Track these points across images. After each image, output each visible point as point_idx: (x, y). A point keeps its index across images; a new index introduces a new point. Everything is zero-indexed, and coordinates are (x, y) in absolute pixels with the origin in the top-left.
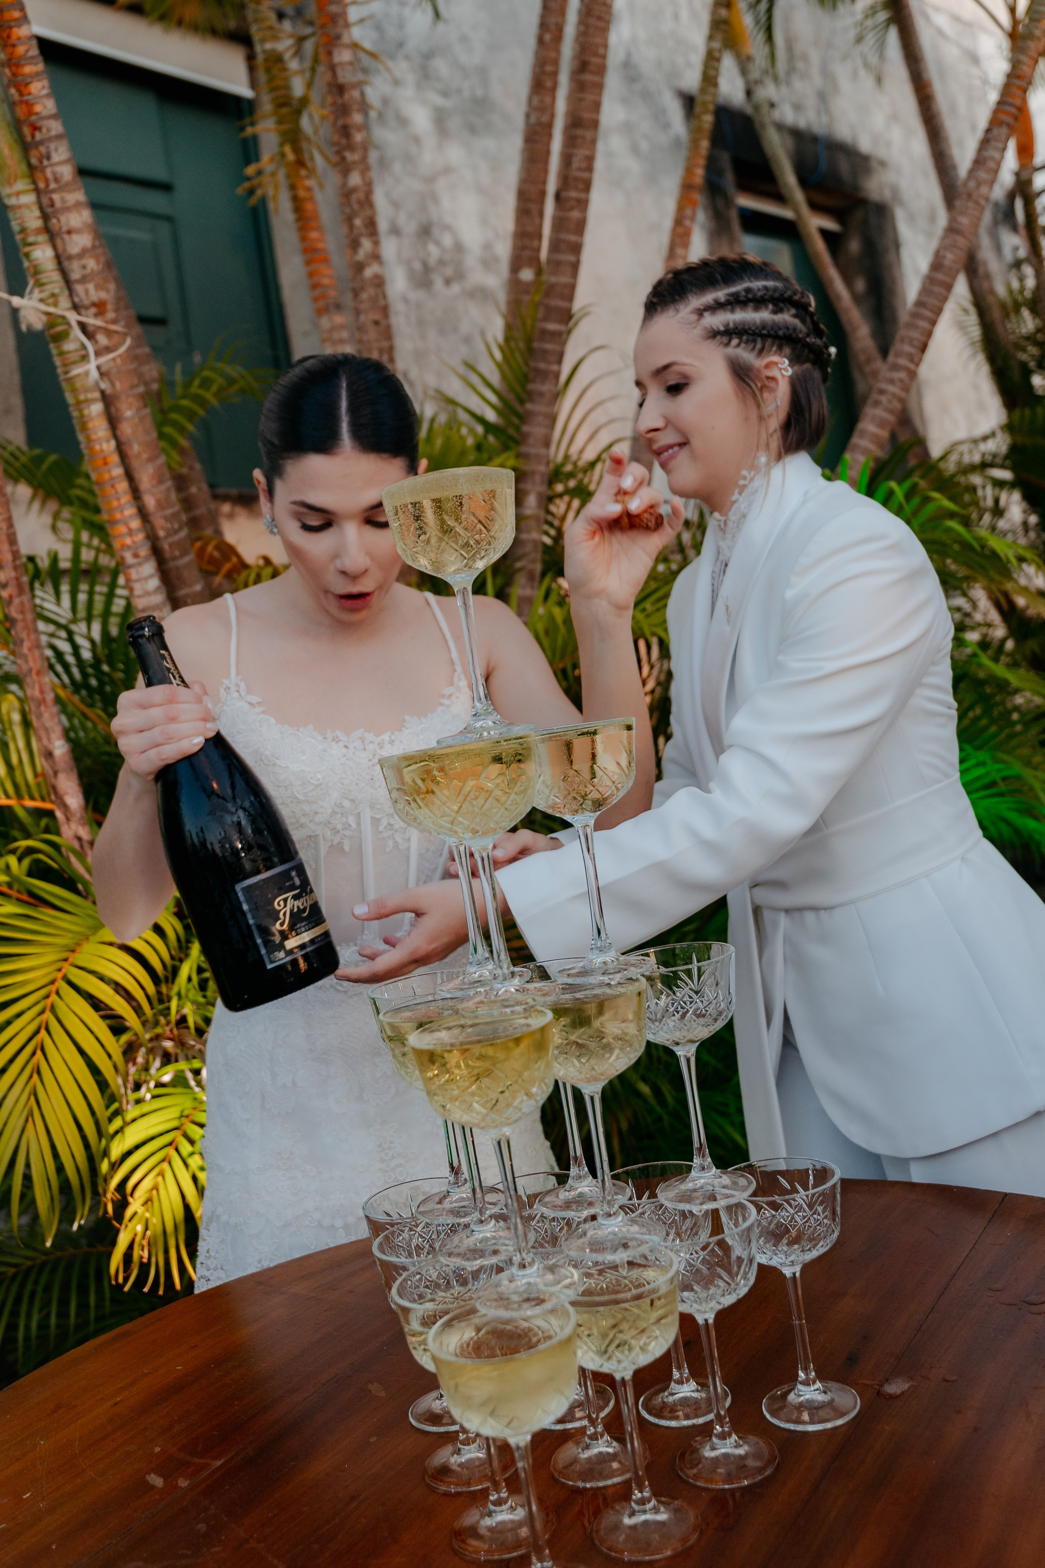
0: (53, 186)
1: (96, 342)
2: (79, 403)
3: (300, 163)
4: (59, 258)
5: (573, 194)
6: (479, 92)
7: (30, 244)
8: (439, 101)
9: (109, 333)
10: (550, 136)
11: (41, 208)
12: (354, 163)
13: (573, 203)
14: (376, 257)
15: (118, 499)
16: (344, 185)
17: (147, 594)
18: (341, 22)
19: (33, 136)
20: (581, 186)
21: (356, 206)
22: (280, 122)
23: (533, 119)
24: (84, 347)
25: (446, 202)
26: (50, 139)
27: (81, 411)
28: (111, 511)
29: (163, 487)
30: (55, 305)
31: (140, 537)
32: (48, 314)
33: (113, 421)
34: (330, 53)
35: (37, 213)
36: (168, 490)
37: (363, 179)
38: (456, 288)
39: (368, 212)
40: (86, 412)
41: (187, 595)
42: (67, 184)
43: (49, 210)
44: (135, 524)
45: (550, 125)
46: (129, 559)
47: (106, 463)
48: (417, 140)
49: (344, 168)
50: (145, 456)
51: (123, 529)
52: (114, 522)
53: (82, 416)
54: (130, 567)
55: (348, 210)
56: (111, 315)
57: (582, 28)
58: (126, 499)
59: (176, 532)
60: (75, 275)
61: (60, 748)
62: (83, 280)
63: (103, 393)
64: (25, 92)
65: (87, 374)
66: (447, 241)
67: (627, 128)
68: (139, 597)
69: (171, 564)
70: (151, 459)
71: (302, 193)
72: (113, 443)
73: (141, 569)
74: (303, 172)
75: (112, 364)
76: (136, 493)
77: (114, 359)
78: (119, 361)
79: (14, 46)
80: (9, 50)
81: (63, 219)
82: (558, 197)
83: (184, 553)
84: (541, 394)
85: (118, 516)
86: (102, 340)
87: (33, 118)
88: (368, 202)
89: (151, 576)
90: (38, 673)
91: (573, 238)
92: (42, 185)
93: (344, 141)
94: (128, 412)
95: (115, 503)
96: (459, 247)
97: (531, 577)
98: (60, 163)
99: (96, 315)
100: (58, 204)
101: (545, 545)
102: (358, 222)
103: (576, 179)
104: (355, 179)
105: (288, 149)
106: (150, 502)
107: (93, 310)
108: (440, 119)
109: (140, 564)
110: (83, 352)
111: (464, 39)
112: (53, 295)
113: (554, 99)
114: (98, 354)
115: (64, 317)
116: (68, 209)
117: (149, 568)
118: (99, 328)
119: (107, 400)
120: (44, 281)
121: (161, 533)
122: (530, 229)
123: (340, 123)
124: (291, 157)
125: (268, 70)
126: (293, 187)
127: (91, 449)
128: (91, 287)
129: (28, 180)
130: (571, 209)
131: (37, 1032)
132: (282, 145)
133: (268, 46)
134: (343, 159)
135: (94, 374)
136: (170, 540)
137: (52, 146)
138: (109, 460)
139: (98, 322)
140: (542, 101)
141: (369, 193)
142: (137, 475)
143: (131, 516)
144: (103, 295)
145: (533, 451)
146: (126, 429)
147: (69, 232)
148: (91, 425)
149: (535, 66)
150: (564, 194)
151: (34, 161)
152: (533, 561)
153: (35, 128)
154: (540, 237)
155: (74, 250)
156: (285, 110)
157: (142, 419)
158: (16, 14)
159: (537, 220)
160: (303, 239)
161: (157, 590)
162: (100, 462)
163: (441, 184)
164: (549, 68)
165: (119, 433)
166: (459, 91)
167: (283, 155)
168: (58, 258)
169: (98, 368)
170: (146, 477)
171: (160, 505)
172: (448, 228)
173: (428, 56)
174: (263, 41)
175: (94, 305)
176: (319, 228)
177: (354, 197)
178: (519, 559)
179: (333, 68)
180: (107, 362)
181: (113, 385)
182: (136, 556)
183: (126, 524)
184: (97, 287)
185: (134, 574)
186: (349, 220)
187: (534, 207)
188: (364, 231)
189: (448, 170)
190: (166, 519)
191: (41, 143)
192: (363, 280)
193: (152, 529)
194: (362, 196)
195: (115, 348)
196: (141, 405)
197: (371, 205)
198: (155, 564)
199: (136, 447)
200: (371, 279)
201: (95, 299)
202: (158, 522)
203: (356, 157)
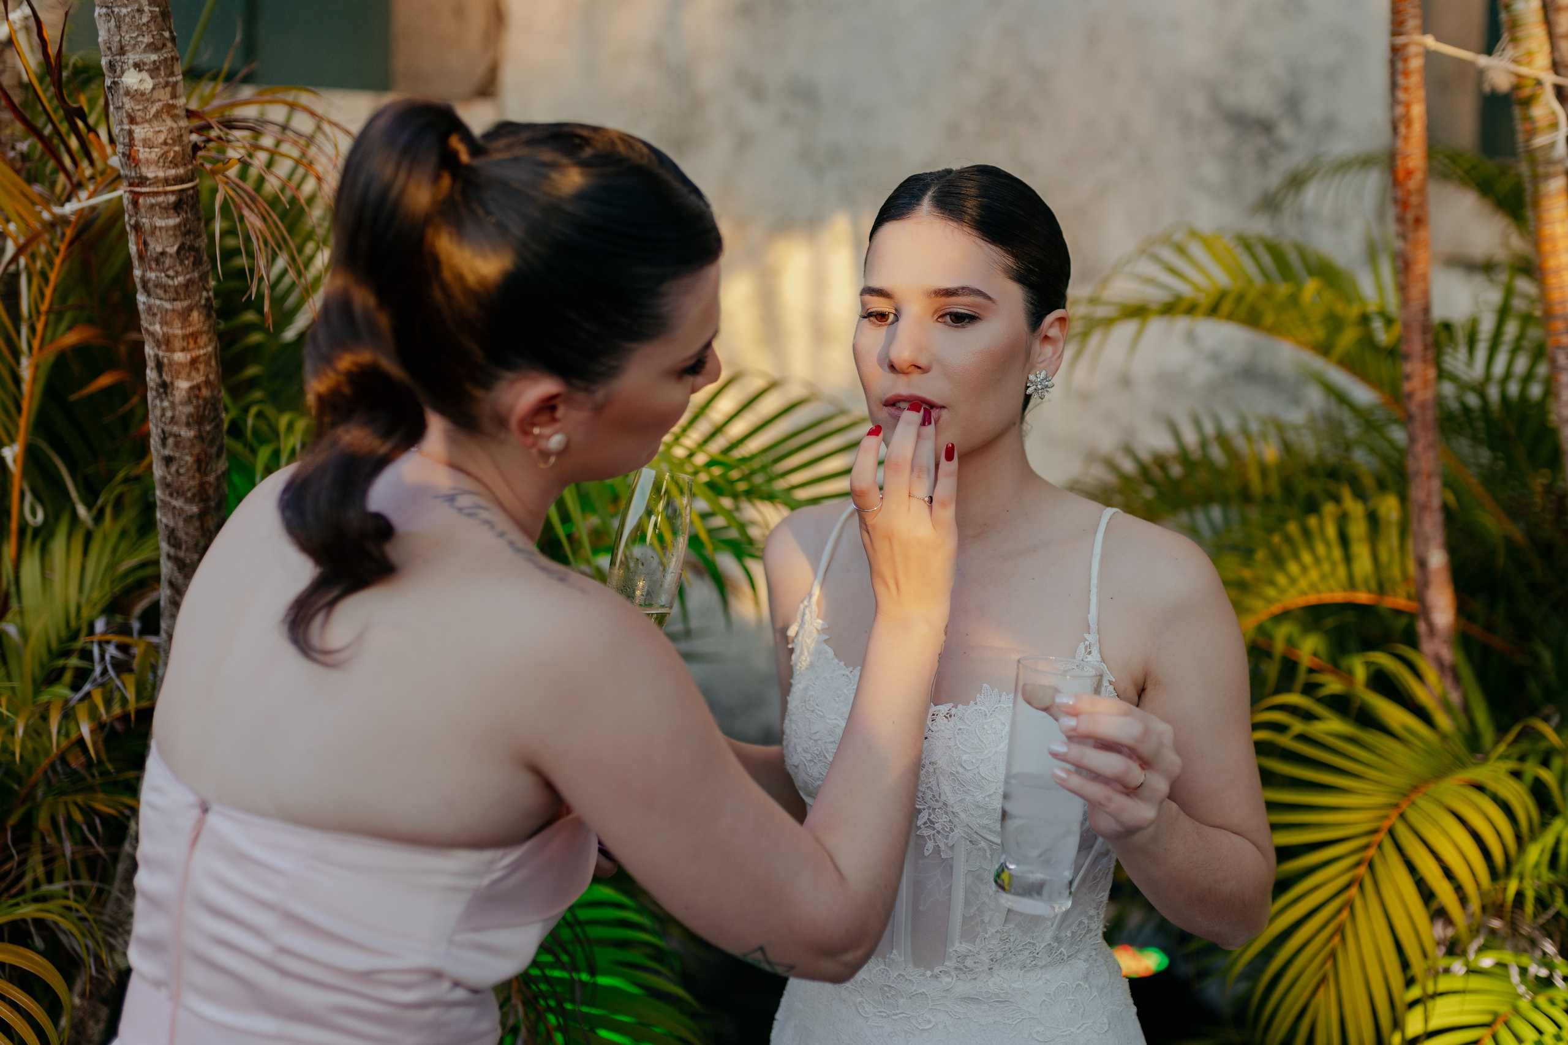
2: (1536, 177)
4: (1547, 9)
24: (1554, 114)
30: (1530, 64)
32: (1517, 75)
51: (1560, 325)
61: (1437, 559)
90: (1430, 476)
110: (1553, 120)
112: (1530, 53)
115: (1536, 78)
120: (1524, 36)
131: (1348, 886)
135: (1561, 146)
148: (1545, 202)
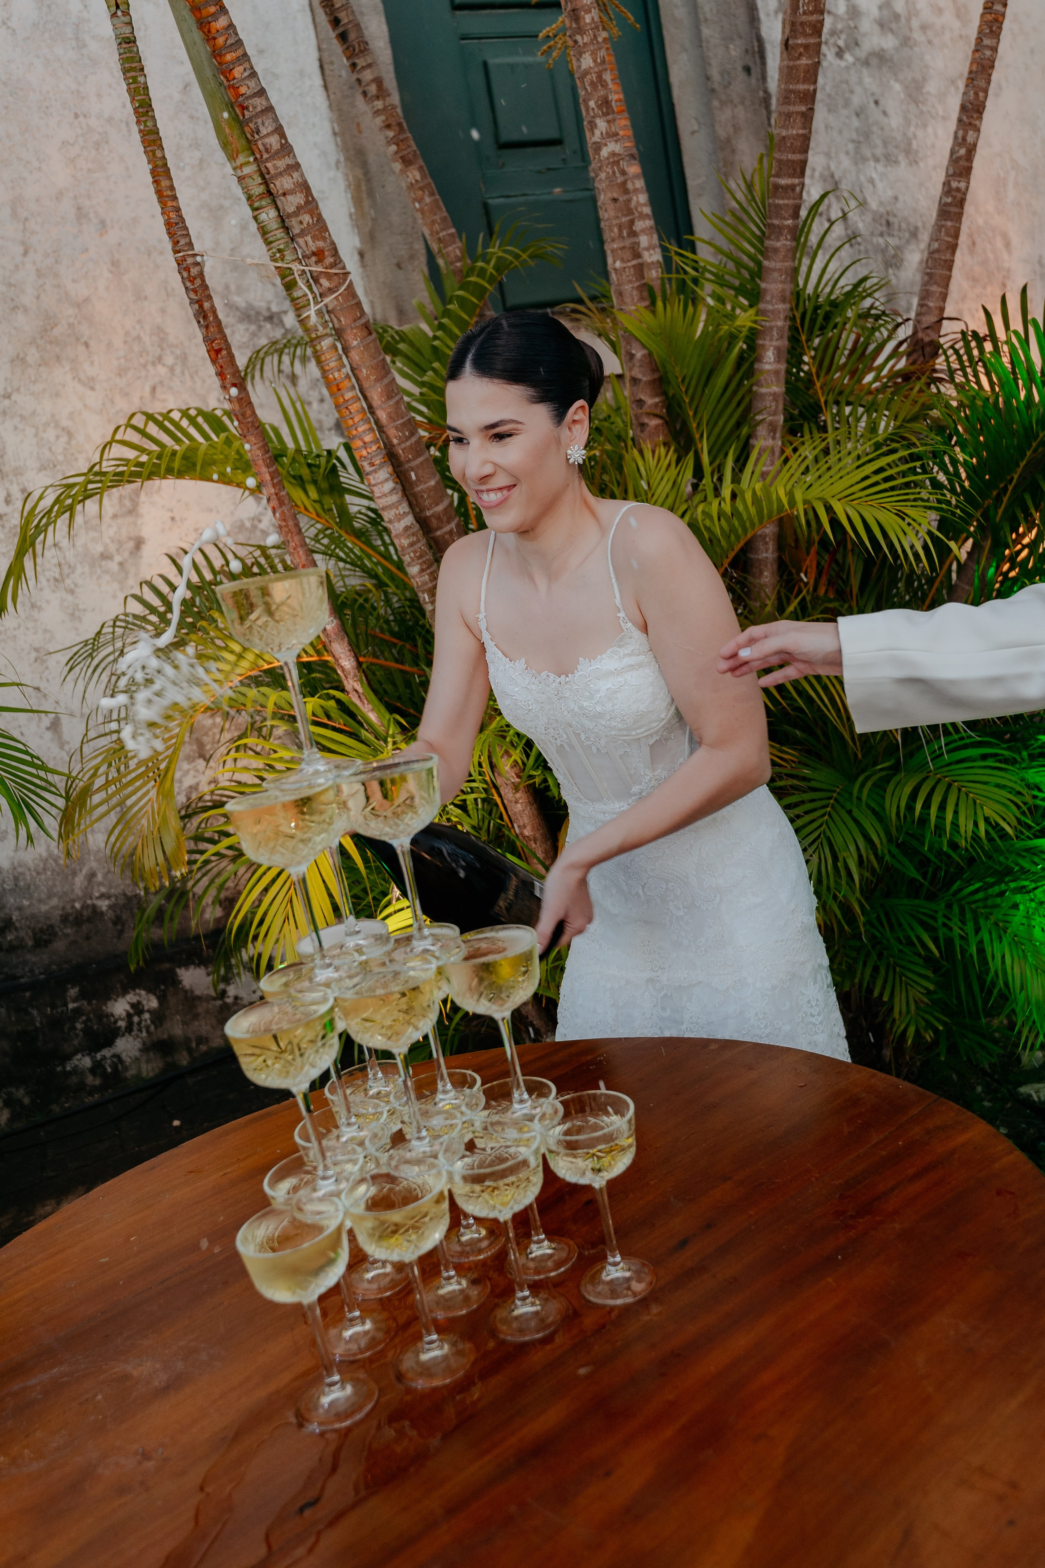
0: (265, 156)
1: (321, 285)
4: (282, 219)
5: (803, 41)
7: (257, 209)
9: (329, 276)
11: (262, 176)
12: (585, 44)
13: (805, 49)
14: (612, 136)
15: (352, 418)
16: (578, 68)
17: (385, 495)
19: (244, 116)
20: (812, 30)
24: (308, 293)
26: (257, 115)
27: (314, 347)
28: (348, 429)
29: (392, 402)
30: (282, 260)
31: (377, 447)
32: (277, 268)
35: (260, 180)
39: (602, 93)
40: (318, 348)
41: (423, 491)
42: (277, 152)
43: (267, 176)
44: (369, 437)
47: (339, 390)
49: (577, 51)
50: (372, 378)
51: (360, 443)
53: (316, 351)
54: (368, 474)
55: (583, 93)
56: (330, 260)
58: (359, 417)
59: (408, 438)
60: (296, 231)
62: (302, 233)
64: (231, 78)
68: (379, 497)
69: (406, 466)
70: (378, 381)
72: (345, 370)
73: (377, 476)
75: (336, 303)
76: (371, 409)
77: (337, 298)
78: (341, 299)
79: (215, 39)
80: (212, 42)
81: (277, 183)
83: (418, 455)
84: (776, 250)
85: (354, 432)
86: (325, 283)
87: (241, 99)
88: (601, 82)
89: (387, 480)
91: (802, 87)
92: (258, 156)
94: (356, 340)
95: (350, 422)
97: (772, 428)
98: (268, 135)
99: (316, 263)
100: (272, 172)
102: (592, 104)
103: (802, 24)
106: (382, 415)
107: (314, 259)
109: (375, 471)
112: (279, 251)
115: (290, 269)
116: (281, 174)
117: (385, 472)
118: (321, 273)
120: (271, 239)
121: (395, 441)
127: (327, 378)
128: (309, 238)
129: (247, 153)
130: (801, 54)
136: (403, 446)
137: (259, 121)
138: (341, 386)
139: (320, 269)
142: (368, 394)
143: (364, 431)
144: (320, 244)
145: (770, 307)
146: (356, 355)
147: (284, 194)
148: (323, 358)
150: (791, 42)
151: (249, 136)
152: (775, 414)
153: (244, 108)
155: (291, 209)
157: (366, 347)
158: (212, 9)
162: (335, 389)
165: (350, 360)
168: (280, 216)
169: (320, 310)
170: (374, 396)
171: (392, 418)
175: (314, 254)
177: (588, 79)
178: (759, 413)
180: (331, 301)
181: (339, 320)
182: (374, 463)
183: (361, 439)
184: (314, 238)
185: (372, 480)
190: (396, 428)
191: (251, 119)
192: (600, 161)
193: (388, 437)
194: (594, 76)
195: (337, 288)
196: (365, 333)
197: (604, 85)
198: (390, 469)
199: (364, 371)
200: (608, 158)
201: (314, 249)
202: (392, 432)
203: (586, 39)
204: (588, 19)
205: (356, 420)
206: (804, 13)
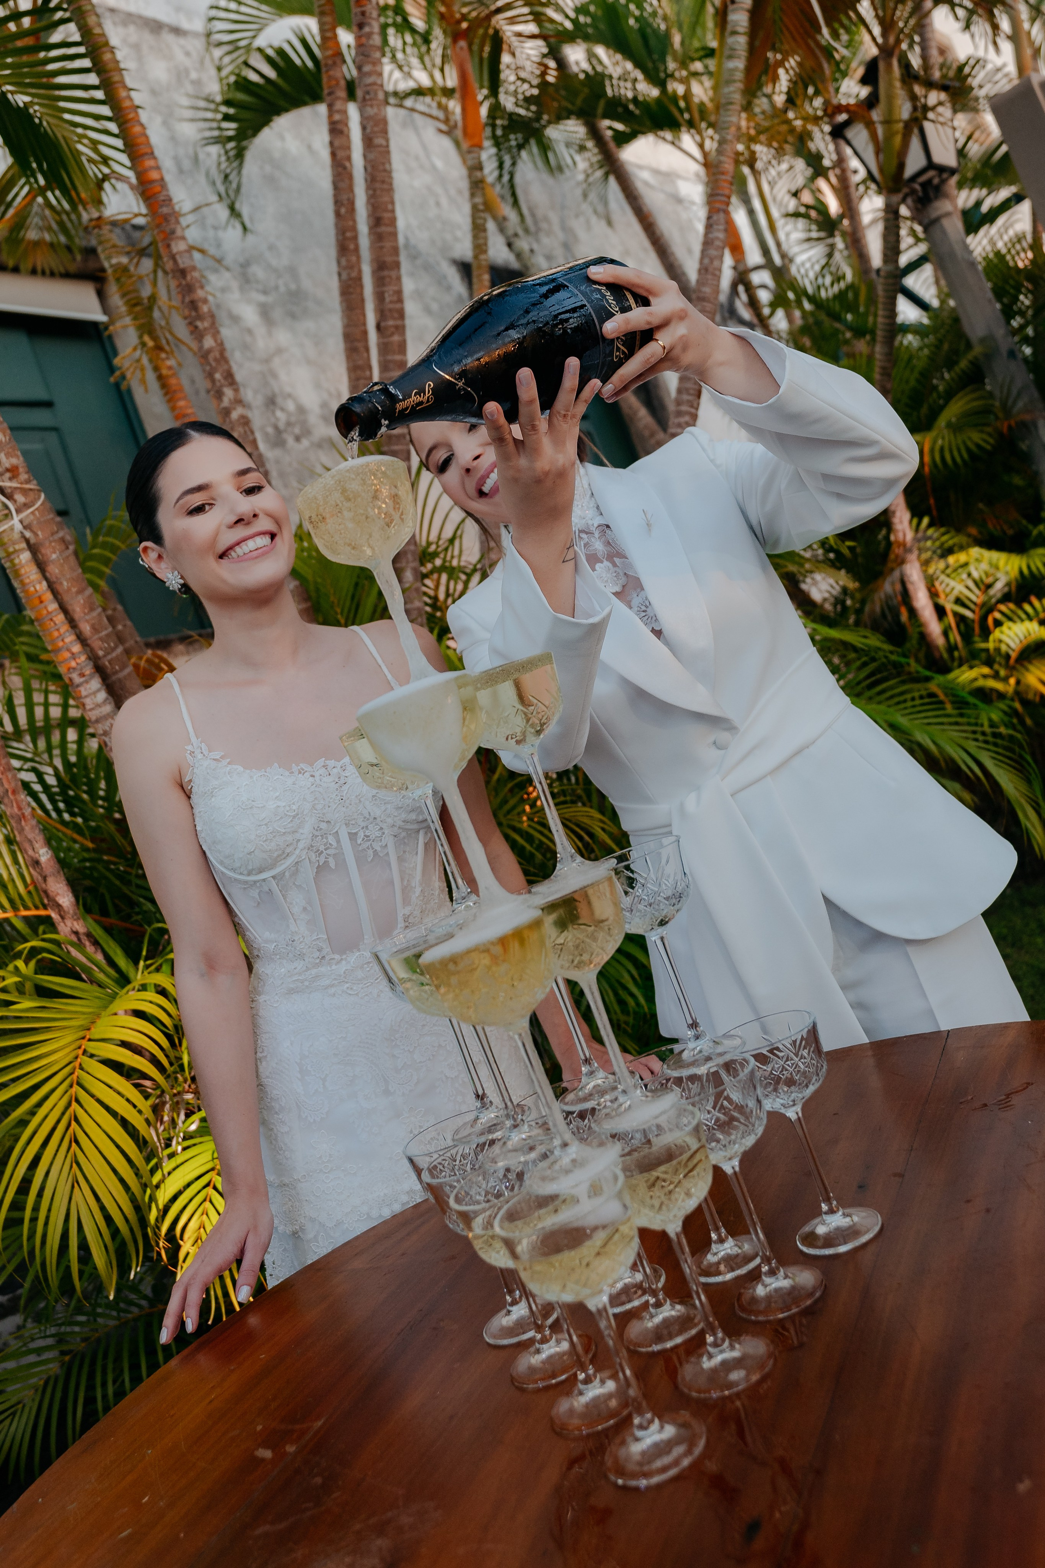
1: (15, 501)
2: (9, 555)
3: (159, 348)
5: (391, 323)
6: (293, 287)
8: (262, 298)
9: (24, 492)
10: (361, 287)
12: (205, 329)
13: (392, 329)
14: (239, 401)
15: (58, 630)
16: (201, 348)
17: (98, 706)
18: (173, 220)
20: (396, 315)
21: (214, 364)
22: (135, 319)
23: (344, 276)
24: (7, 507)
25: (283, 376)
27: (12, 561)
28: (53, 642)
29: (94, 614)
31: (83, 658)
33: (41, 566)
34: (168, 246)
36: (99, 615)
37: (216, 341)
38: (305, 443)
39: (225, 367)
40: (17, 561)
44: (77, 648)
45: (359, 279)
46: (77, 680)
47: (41, 602)
48: (249, 331)
49: (198, 334)
50: (74, 590)
51: (67, 655)
52: (57, 651)
53: (14, 565)
54: (78, 686)
55: (208, 368)
56: (24, 476)
57: (371, 192)
58: (65, 628)
59: (113, 649)
61: (45, 855)
63: (27, 541)
65: (12, 529)
66: (291, 406)
67: (418, 294)
68: (91, 710)
69: (114, 678)
70: (80, 591)
71: (164, 372)
72: (44, 583)
73: (88, 686)
74: (163, 355)
75: (32, 517)
76: (72, 623)
77: (32, 513)
78: (37, 513)
82: (378, 327)
83: (123, 667)
85: (61, 644)
86: (20, 498)
88: (223, 358)
89: (99, 690)
91: (398, 357)
93: (194, 314)
94: (53, 555)
95: (56, 634)
96: (301, 410)
99: (10, 479)
101: (427, 612)
102: (218, 376)
103: (390, 310)
104: (209, 342)
105: (146, 338)
106: (86, 628)
107: (8, 475)
108: (265, 312)
109: (87, 682)
110: (6, 512)
111: (271, 247)
113: (359, 257)
114: (18, 511)
117: (96, 683)
118: (16, 488)
119: (33, 549)
121: (101, 653)
122: (360, 362)
123: (187, 299)
124: (151, 344)
125: (118, 280)
126: (156, 369)
127: (26, 592)
128: (2, 455)
130: (392, 334)
131: (68, 1106)
132: (141, 337)
133: (114, 261)
134: (196, 327)
135: (18, 527)
136: (109, 657)
138: (43, 598)
139: (14, 484)
140: (348, 261)
141: (222, 351)
142: (70, 608)
143: (71, 642)
144: (14, 461)
146: (53, 570)
148: (23, 571)
149: (337, 234)
150: (383, 324)
154: (370, 368)
156: (138, 308)
157: (66, 559)
159: (365, 355)
160: (173, 409)
161: (105, 700)
162: (37, 602)
163: (276, 362)
164: (348, 234)
165: (48, 574)
166: (277, 288)
167: (144, 344)
169: (21, 522)
170: (77, 607)
171: (95, 629)
172: (290, 396)
173: (245, 265)
174: (109, 258)
175: (8, 470)
176: (185, 398)
177: (211, 357)
179: (173, 257)
180: (28, 516)
181: (36, 534)
182: (82, 675)
183: (69, 650)
184: (8, 455)
185: (83, 691)
186: (210, 376)
187: (360, 345)
188: (223, 381)
189: (279, 351)
190: (101, 639)
192: (231, 422)
193: (92, 650)
194: (217, 355)
195: (32, 504)
196: (63, 547)
197: (227, 361)
198: (100, 680)
199: (65, 583)
200: (238, 420)
201: (8, 465)
202: (96, 644)
203: (206, 324)
204: (205, 309)
205: (62, 631)
206: (391, 302)
